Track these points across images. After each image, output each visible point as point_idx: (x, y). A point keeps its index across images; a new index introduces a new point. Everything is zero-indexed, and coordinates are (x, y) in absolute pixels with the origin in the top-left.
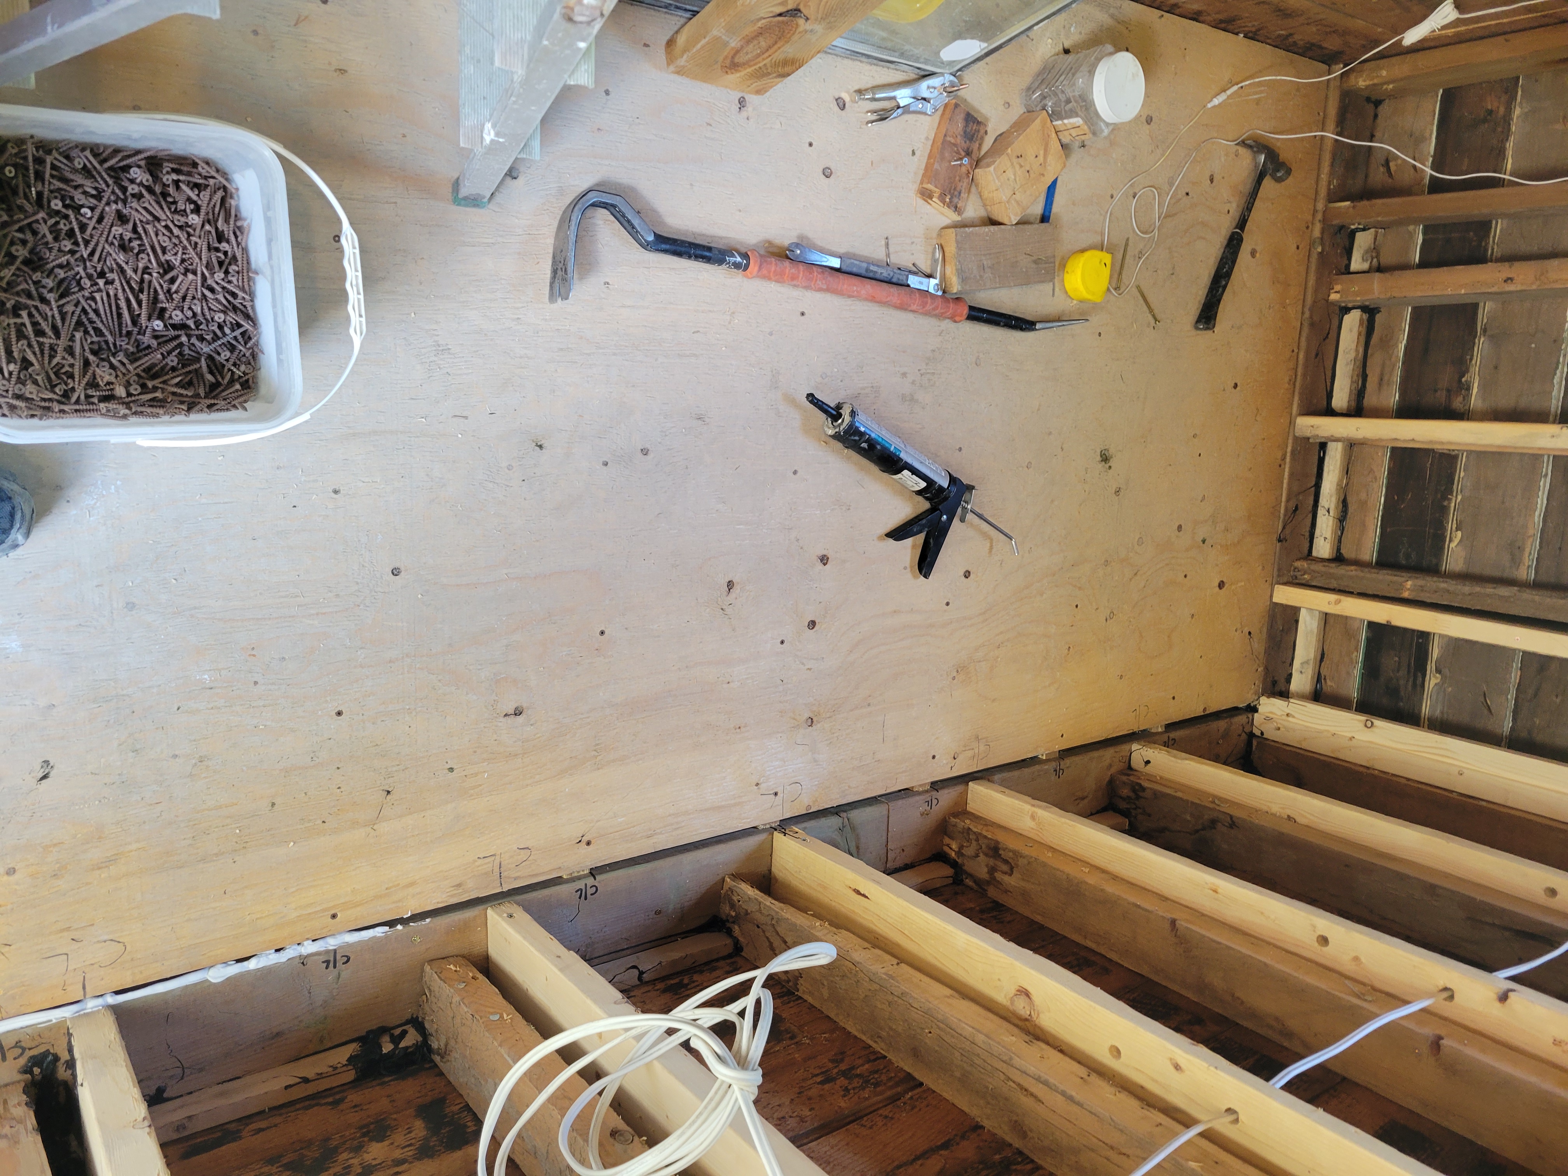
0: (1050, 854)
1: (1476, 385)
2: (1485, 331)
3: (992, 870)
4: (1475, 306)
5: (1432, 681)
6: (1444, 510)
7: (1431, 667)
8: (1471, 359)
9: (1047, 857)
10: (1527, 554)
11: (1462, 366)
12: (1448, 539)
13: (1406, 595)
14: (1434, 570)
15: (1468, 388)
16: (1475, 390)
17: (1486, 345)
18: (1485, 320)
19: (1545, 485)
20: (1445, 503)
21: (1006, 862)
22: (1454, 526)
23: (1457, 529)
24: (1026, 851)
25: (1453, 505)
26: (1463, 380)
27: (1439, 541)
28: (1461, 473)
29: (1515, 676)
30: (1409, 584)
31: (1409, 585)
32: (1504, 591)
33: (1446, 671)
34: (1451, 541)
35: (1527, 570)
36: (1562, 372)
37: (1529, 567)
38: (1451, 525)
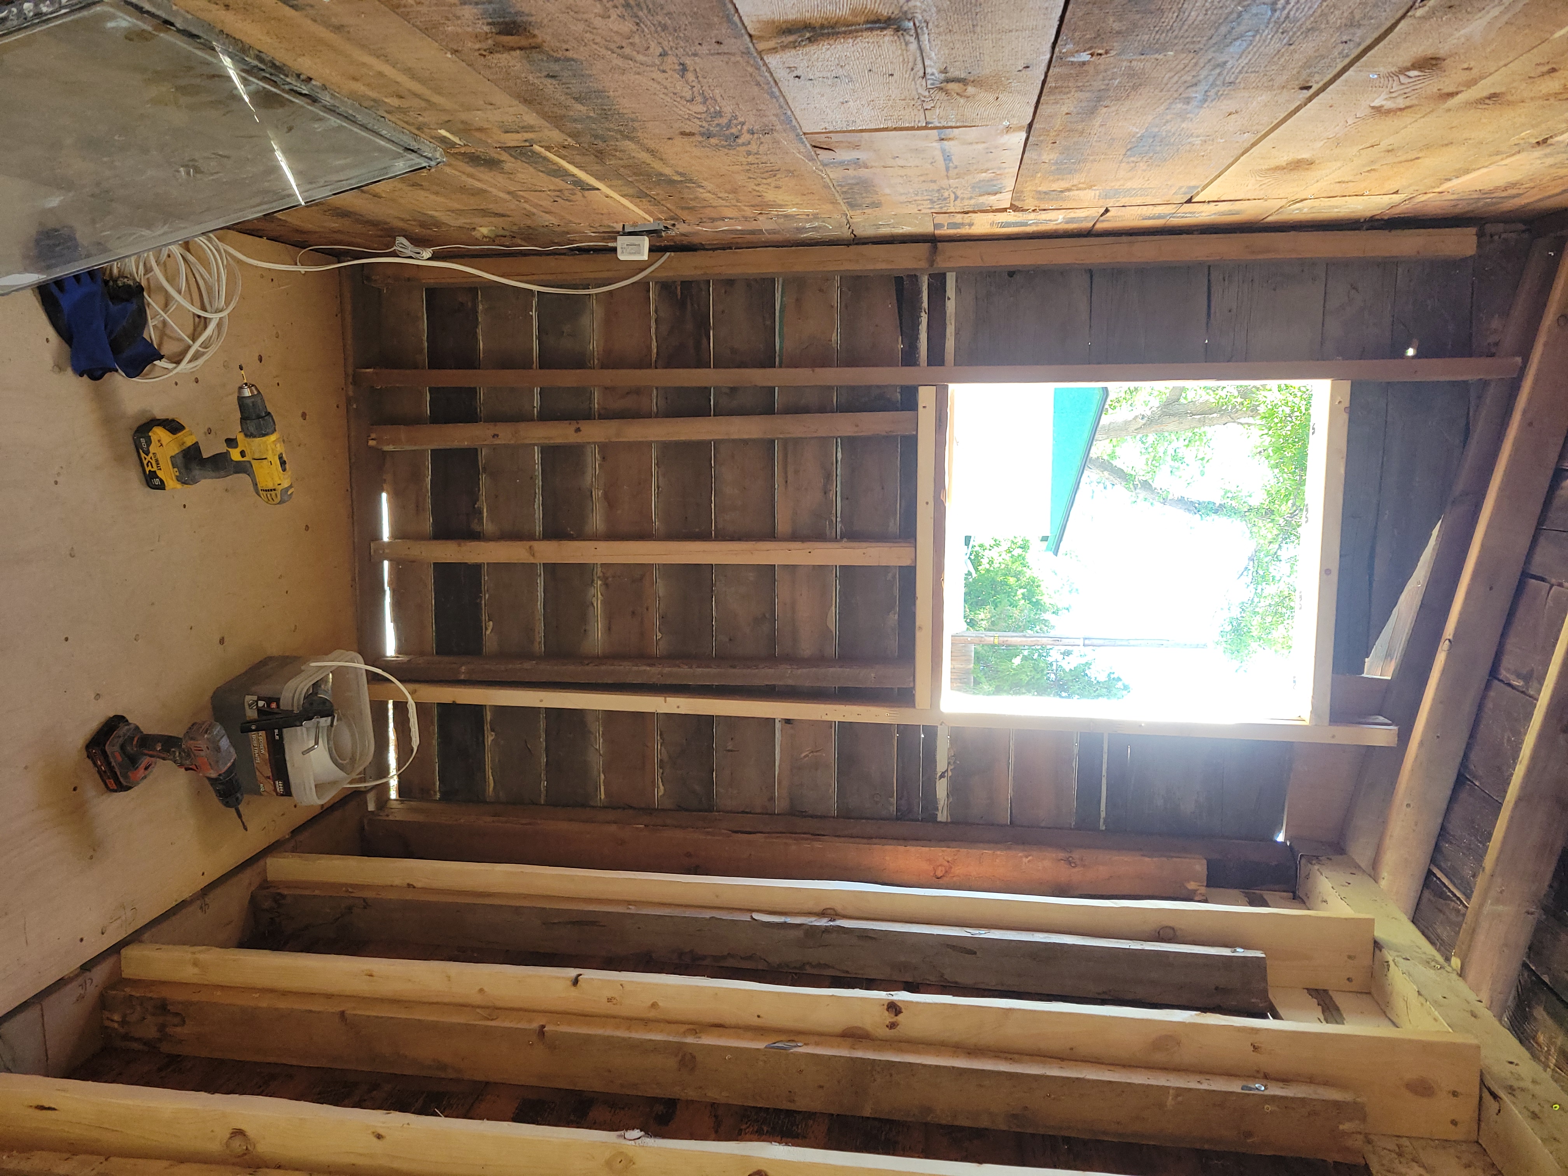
0: (219, 993)
1: (485, 510)
2: (484, 469)
3: (162, 1027)
4: (475, 452)
5: (490, 738)
6: (478, 606)
7: (487, 727)
8: (479, 490)
9: (218, 996)
10: (536, 633)
11: (472, 495)
12: (484, 628)
13: (462, 677)
15: (480, 514)
16: (485, 514)
17: (487, 480)
18: (484, 461)
19: (541, 582)
20: (478, 601)
21: (177, 1014)
22: (487, 618)
23: (489, 620)
24: (195, 998)
25: (483, 601)
26: (476, 506)
27: (477, 629)
28: (485, 581)
29: (542, 724)
30: (463, 669)
32: (527, 665)
33: (497, 729)
34: (486, 629)
35: (539, 647)
36: (539, 500)
37: (540, 642)
38: (484, 617)
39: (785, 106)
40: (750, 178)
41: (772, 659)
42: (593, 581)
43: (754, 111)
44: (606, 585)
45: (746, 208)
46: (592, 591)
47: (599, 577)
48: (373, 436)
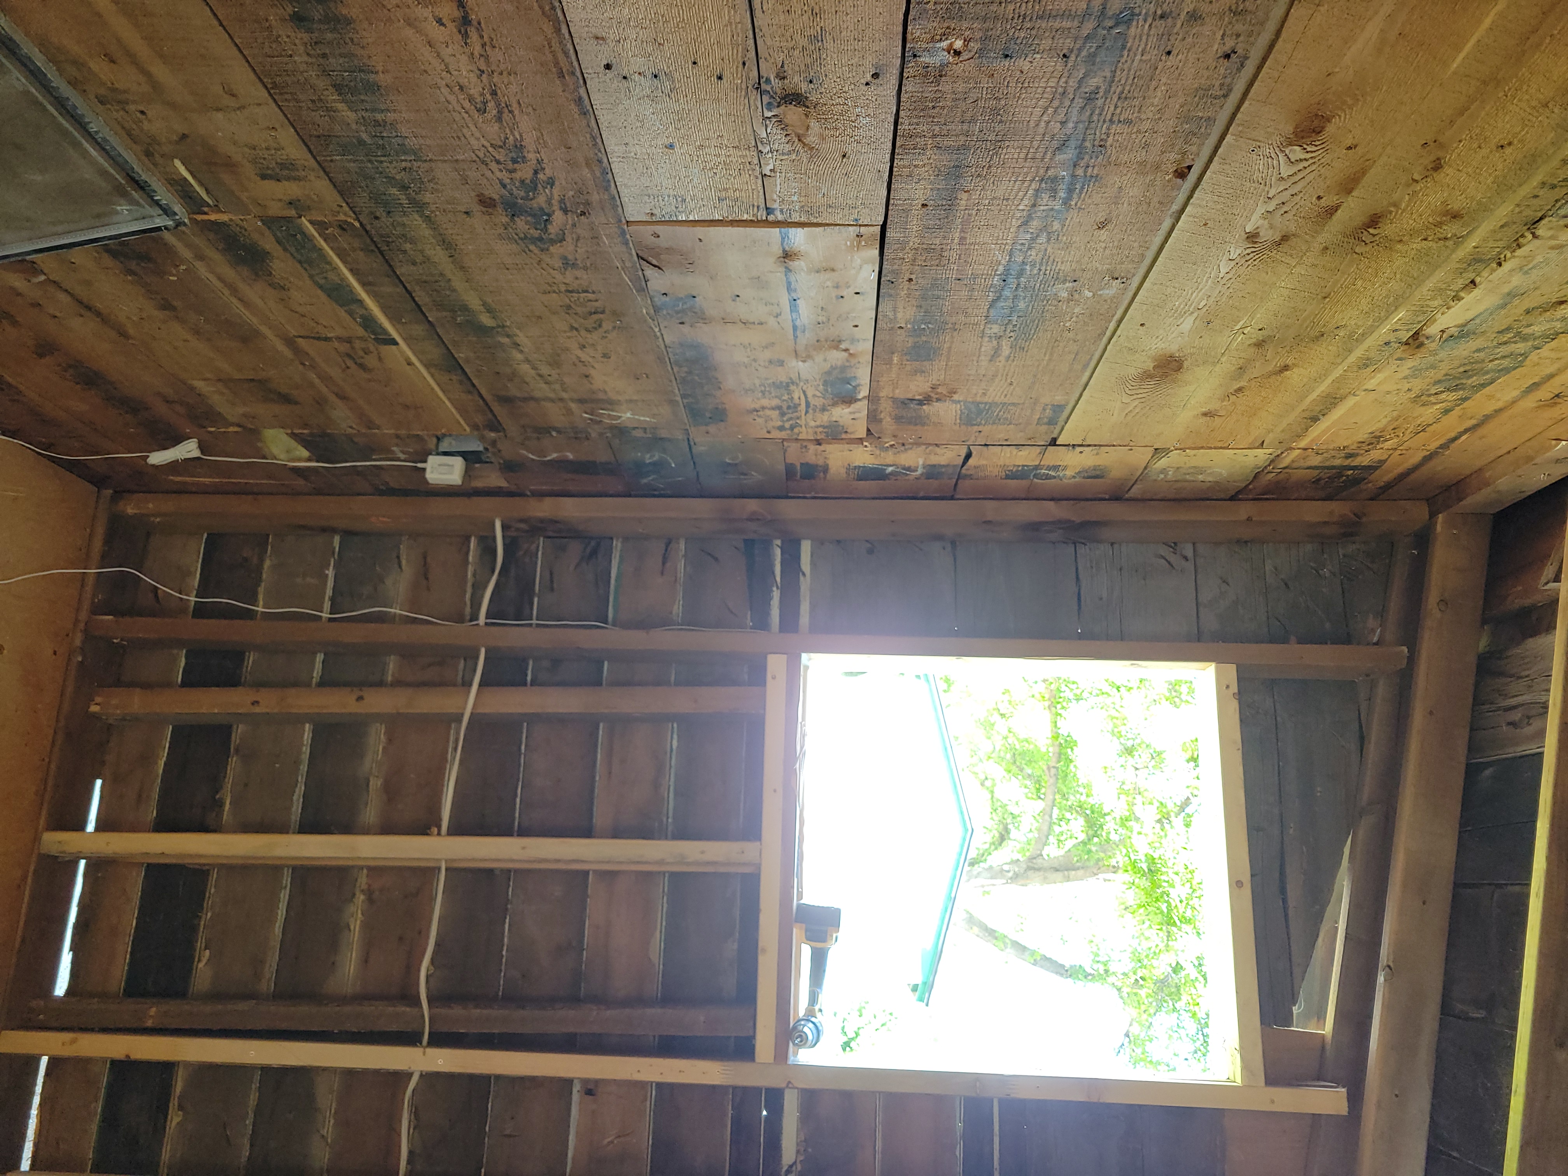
1: (228, 802)
2: (237, 751)
4: (230, 727)
5: (174, 1120)
6: (194, 929)
7: (173, 1103)
8: (225, 777)
10: (268, 965)
11: (216, 782)
12: (196, 959)
13: (149, 1023)
14: (181, 994)
15: (220, 804)
16: (227, 807)
17: (238, 764)
18: (238, 741)
19: (284, 896)
20: (197, 921)
22: (203, 945)
23: (206, 949)
25: (202, 923)
26: (217, 797)
27: (188, 961)
28: (210, 889)
29: (253, 1098)
31: (153, 1012)
32: (242, 1006)
33: (187, 1106)
34: (199, 961)
35: (267, 983)
36: (300, 789)
37: (269, 980)
38: (200, 944)
39: (599, 140)
40: (572, 328)
41: (574, 999)
42: (354, 895)
43: (563, 149)
44: (370, 900)
45: (573, 406)
46: (352, 909)
47: (362, 891)
48: (98, 699)
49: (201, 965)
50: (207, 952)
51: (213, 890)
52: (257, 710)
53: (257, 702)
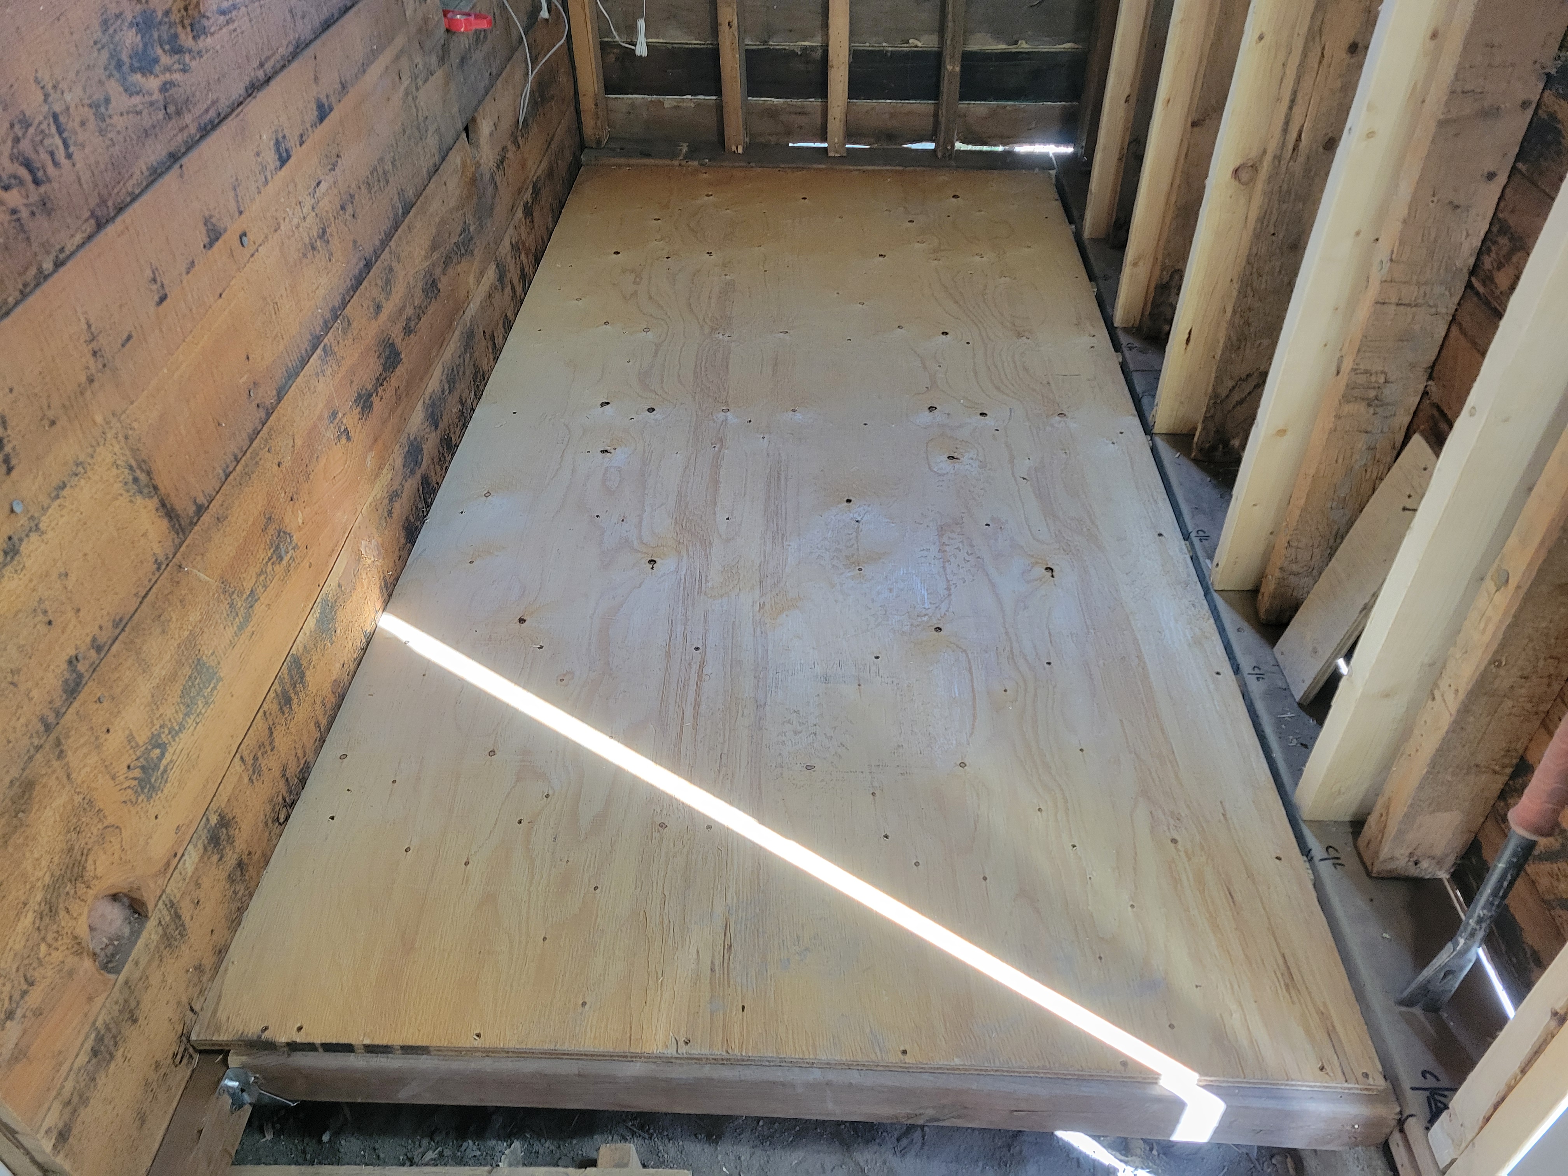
1: (803, 43)
2: (765, 42)
5: (1024, 46)
6: (894, 55)
7: (1013, 49)
8: (785, 49)
11: (789, 55)
12: (916, 49)
14: (939, 57)
15: (805, 49)
16: (809, 42)
17: (775, 39)
20: (889, 54)
22: (906, 45)
23: (908, 42)
25: (890, 49)
26: (799, 53)
27: (917, 56)
28: (867, 46)
31: (951, 67)
33: (1015, 37)
38: (905, 48)
48: (734, 148)
49: (920, 44)
50: (911, 41)
51: (867, 44)
52: (735, 23)
53: (729, 23)
